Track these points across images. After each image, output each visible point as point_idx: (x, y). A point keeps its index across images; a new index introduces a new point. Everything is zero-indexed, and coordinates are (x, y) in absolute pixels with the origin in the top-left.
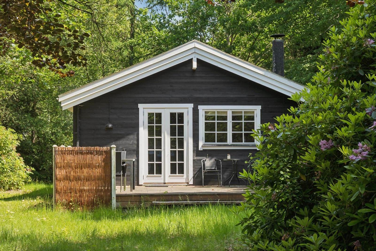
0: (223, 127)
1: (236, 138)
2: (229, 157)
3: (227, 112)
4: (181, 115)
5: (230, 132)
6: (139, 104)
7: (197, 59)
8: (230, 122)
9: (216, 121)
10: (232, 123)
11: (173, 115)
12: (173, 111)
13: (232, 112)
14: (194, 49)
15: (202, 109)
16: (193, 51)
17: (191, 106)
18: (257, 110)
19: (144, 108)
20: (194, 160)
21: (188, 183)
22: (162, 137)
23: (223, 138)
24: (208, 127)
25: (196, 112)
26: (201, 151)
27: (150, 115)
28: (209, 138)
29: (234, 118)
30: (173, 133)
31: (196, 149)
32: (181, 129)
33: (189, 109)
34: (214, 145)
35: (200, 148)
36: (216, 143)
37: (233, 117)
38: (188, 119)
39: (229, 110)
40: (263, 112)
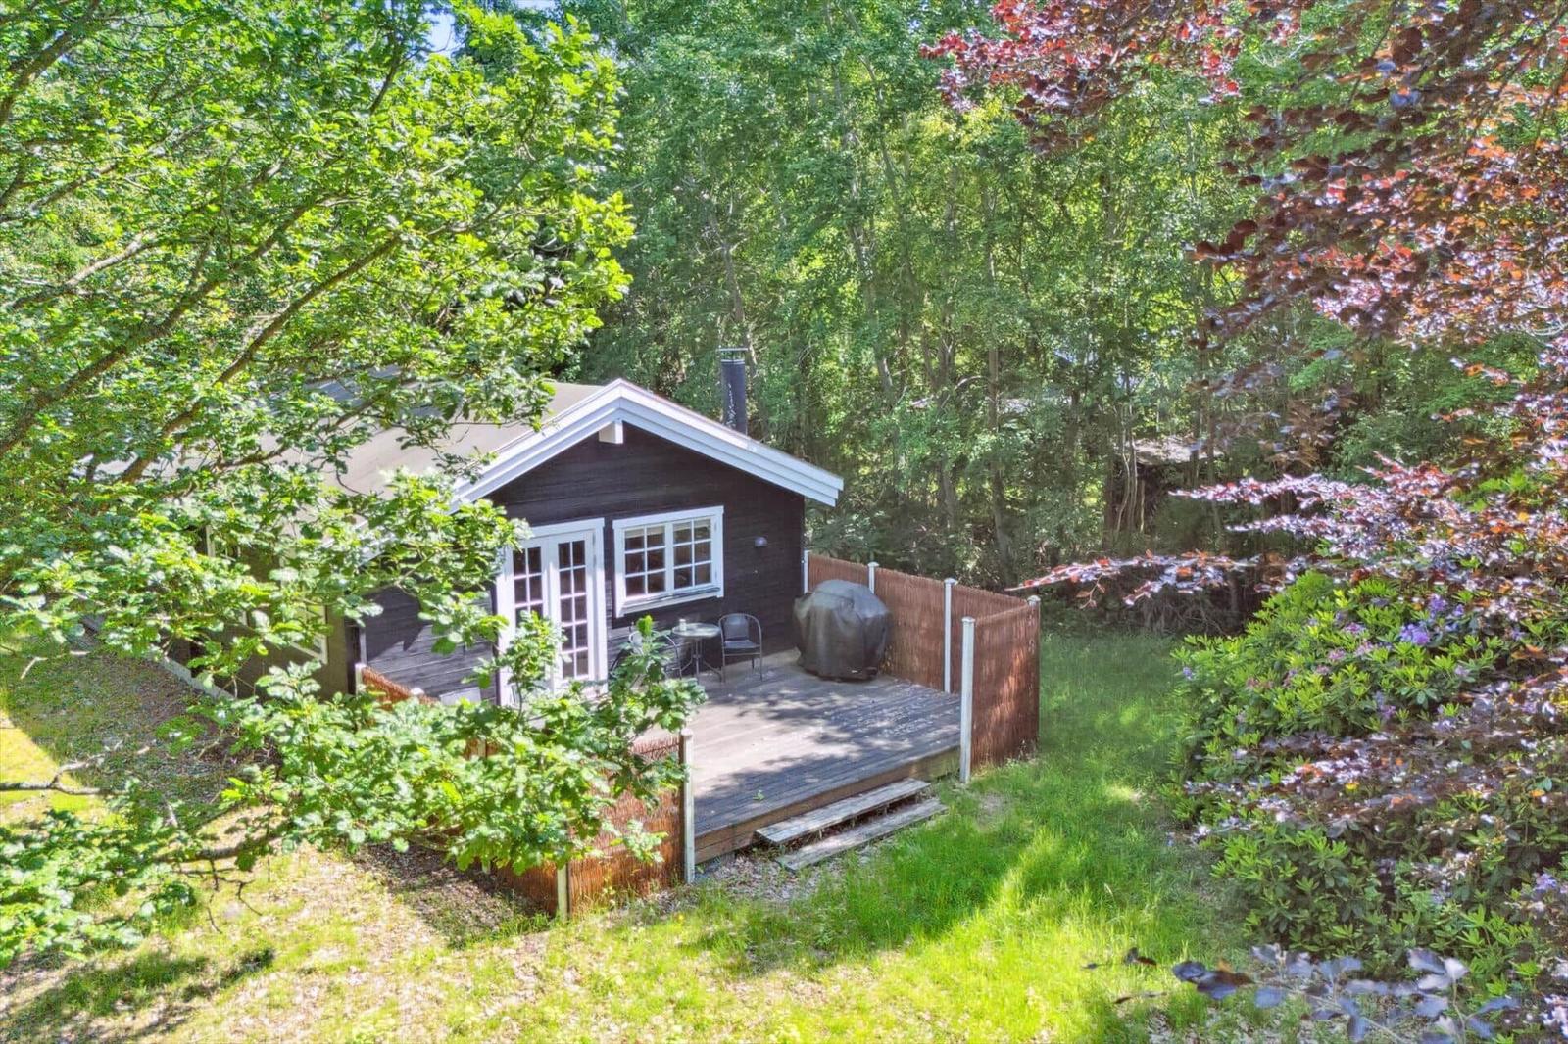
0: (657, 560)
1: (681, 579)
2: (684, 626)
3: (664, 527)
4: (579, 546)
5: (669, 569)
7: (624, 421)
8: (669, 547)
9: (646, 549)
10: (675, 547)
11: (563, 549)
12: (563, 540)
13: (674, 525)
14: (618, 402)
15: (623, 527)
16: (617, 405)
17: (599, 522)
18: (715, 515)
20: (608, 641)
22: (545, 601)
23: (657, 584)
24: (633, 563)
25: (608, 534)
26: (621, 618)
27: (518, 556)
28: (634, 587)
29: (677, 537)
30: (564, 587)
31: (610, 610)
33: (595, 529)
34: (645, 600)
35: (619, 614)
36: (647, 595)
37: (675, 535)
38: (594, 552)
39: (668, 522)
40: (726, 517)
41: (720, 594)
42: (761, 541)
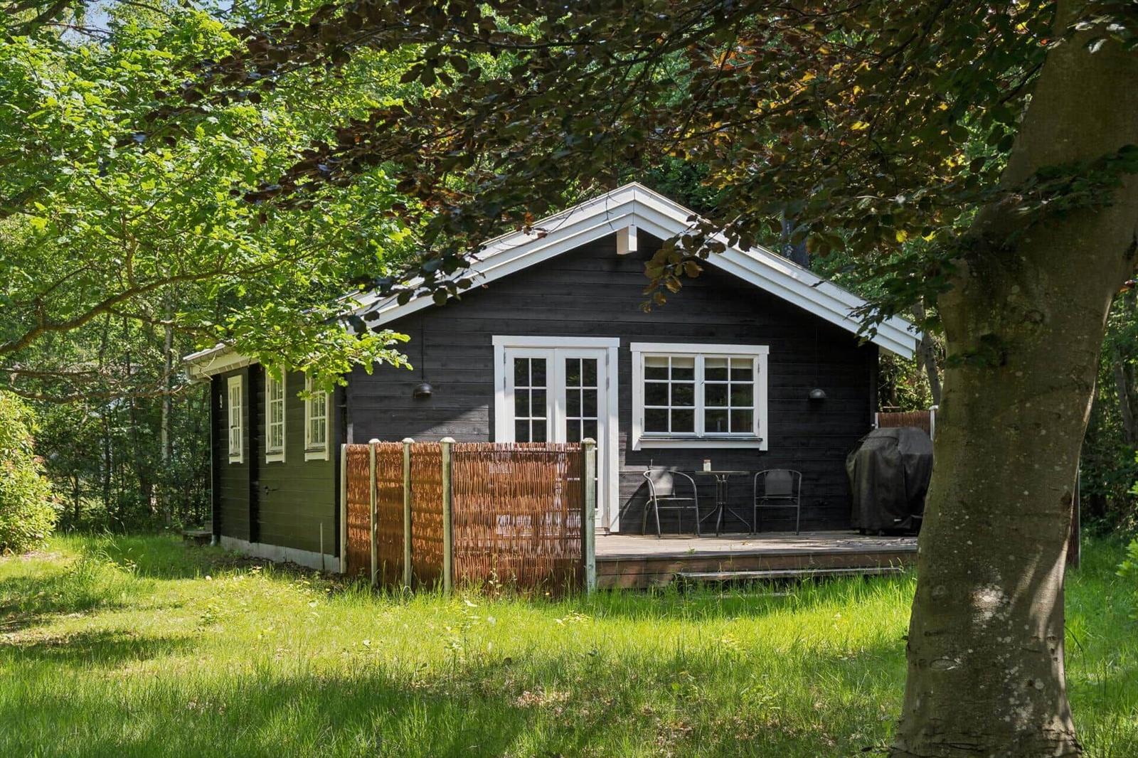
0: (685, 395)
1: (713, 421)
2: (707, 467)
3: (693, 359)
4: (591, 365)
5: (699, 407)
6: (494, 337)
7: (639, 230)
8: (699, 383)
9: (670, 381)
10: (706, 385)
11: (572, 365)
12: (573, 355)
13: (706, 359)
14: (631, 206)
15: (641, 351)
16: (630, 209)
17: (615, 342)
18: (759, 355)
19: (505, 347)
20: (621, 475)
21: (607, 529)
22: (549, 418)
23: (684, 421)
24: (654, 394)
25: (625, 359)
26: (637, 452)
27: (521, 364)
28: (654, 421)
29: (709, 374)
30: (572, 409)
31: (624, 447)
32: (591, 397)
33: (610, 349)
34: (666, 437)
35: (635, 446)
36: (670, 433)
37: (707, 371)
38: (608, 374)
39: (699, 354)
40: (771, 359)
41: (764, 446)
42: (818, 394)
